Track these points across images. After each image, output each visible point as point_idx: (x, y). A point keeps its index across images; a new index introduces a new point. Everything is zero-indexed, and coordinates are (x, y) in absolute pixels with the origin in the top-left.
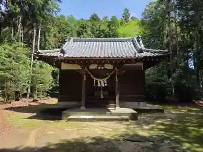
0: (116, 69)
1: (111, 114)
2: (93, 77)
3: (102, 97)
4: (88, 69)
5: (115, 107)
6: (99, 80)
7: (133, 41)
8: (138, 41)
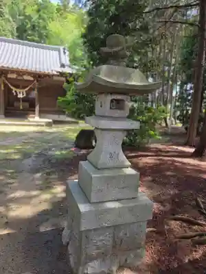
0: (35, 82)
1: (29, 121)
2: (12, 87)
3: (21, 108)
4: (7, 78)
5: (34, 117)
6: (18, 91)
7: (59, 51)
8: (65, 53)
